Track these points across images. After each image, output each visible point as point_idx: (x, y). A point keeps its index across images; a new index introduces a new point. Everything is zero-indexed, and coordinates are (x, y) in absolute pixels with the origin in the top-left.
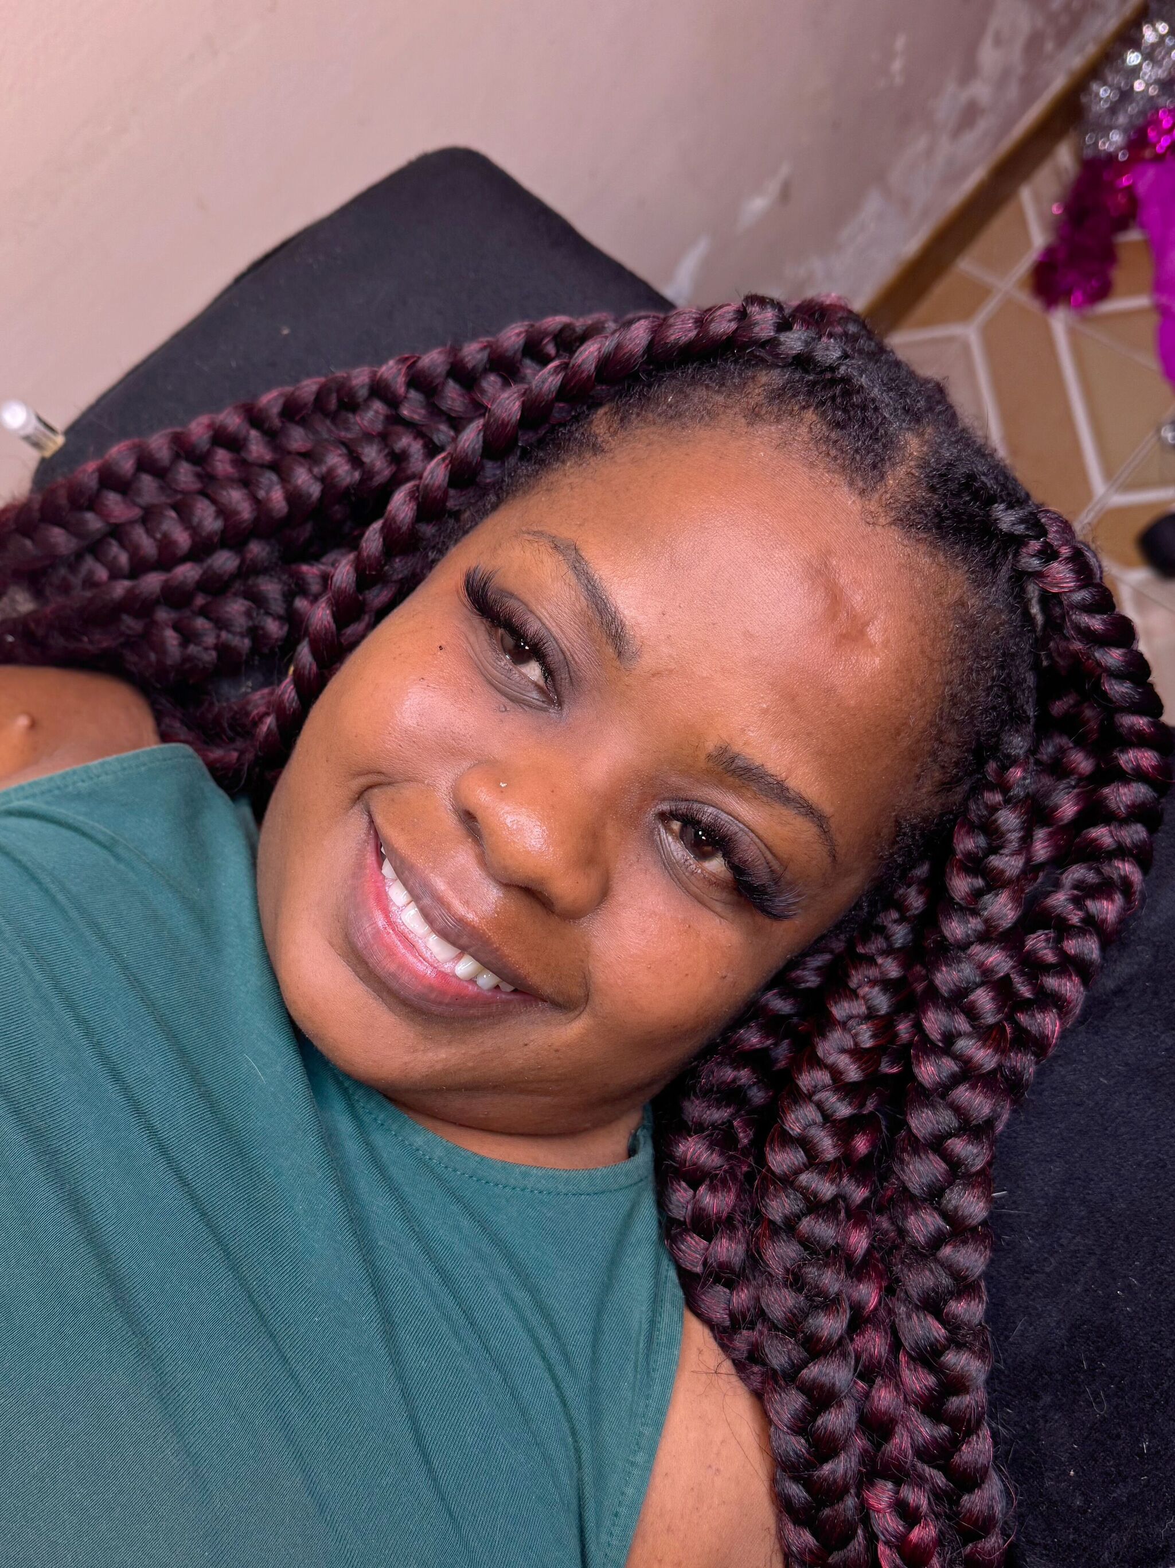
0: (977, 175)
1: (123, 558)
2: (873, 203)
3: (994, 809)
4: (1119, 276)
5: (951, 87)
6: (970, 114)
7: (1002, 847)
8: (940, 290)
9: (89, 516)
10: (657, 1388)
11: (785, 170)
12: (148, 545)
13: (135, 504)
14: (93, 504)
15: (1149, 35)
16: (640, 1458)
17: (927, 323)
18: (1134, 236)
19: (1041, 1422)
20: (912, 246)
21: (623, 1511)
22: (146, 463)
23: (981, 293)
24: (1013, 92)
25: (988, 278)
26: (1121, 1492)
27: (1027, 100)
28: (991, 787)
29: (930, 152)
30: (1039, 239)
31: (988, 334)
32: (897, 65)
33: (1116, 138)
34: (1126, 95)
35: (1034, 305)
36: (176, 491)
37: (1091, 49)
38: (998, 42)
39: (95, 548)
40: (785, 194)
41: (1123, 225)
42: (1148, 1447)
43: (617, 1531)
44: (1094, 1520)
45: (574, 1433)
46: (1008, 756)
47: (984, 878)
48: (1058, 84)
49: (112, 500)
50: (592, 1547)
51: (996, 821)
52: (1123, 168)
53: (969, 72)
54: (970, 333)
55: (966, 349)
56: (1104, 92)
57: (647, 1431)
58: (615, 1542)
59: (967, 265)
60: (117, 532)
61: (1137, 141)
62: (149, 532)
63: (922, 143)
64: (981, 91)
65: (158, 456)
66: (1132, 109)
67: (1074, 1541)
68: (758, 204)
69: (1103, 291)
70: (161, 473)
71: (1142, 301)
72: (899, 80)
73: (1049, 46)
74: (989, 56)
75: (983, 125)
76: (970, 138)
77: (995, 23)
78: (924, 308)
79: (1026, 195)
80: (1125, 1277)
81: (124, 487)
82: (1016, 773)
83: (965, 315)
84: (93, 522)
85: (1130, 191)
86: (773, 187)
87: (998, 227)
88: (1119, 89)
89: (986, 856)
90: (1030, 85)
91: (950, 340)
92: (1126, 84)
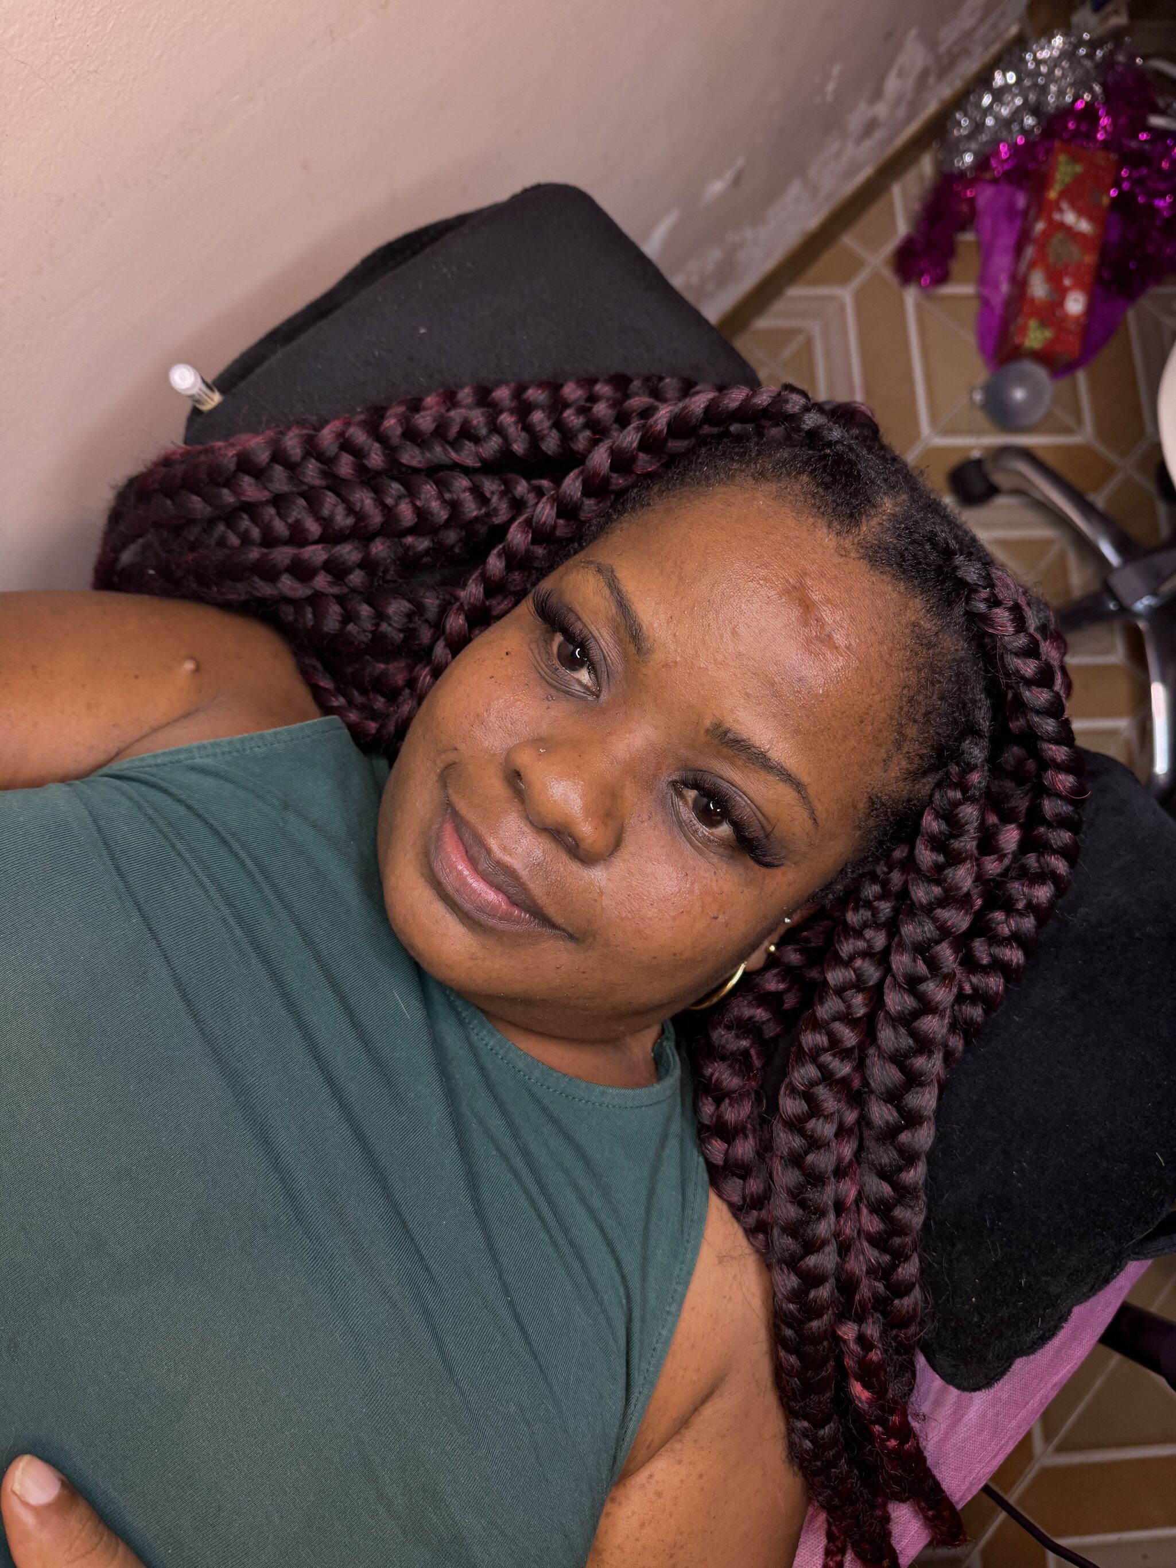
0: (866, 172)
1: (256, 533)
2: (795, 188)
3: (956, 804)
4: (956, 267)
5: (863, 105)
6: (871, 126)
7: (961, 835)
8: (828, 256)
9: (225, 491)
10: (689, 1255)
11: (740, 162)
12: (280, 527)
13: (266, 488)
14: (230, 482)
15: (998, 79)
16: (673, 1309)
17: (816, 282)
18: (968, 237)
19: (955, 1262)
20: (813, 222)
21: (659, 1346)
22: (279, 456)
23: (856, 264)
24: (902, 112)
25: (863, 253)
26: (1004, 1312)
27: (909, 119)
28: (955, 786)
29: (838, 155)
30: (902, 228)
31: (859, 297)
32: (830, 87)
33: (968, 158)
34: (978, 127)
35: (893, 280)
36: (303, 483)
37: (958, 84)
38: (901, 74)
39: (230, 517)
40: (737, 181)
41: (963, 228)
42: (1025, 1283)
43: (654, 1361)
44: (985, 1331)
45: (628, 1297)
46: (968, 764)
47: (945, 857)
48: (931, 108)
49: (247, 483)
50: (635, 1374)
51: (957, 815)
52: (972, 182)
53: (877, 95)
54: (846, 295)
55: (842, 307)
56: (965, 122)
57: (679, 1288)
58: (652, 1369)
59: (848, 240)
60: (250, 509)
61: (983, 163)
62: (281, 516)
63: (835, 146)
64: (881, 109)
65: (291, 452)
66: (984, 138)
67: (971, 1347)
68: (717, 187)
69: (942, 277)
70: (292, 467)
71: (968, 289)
72: (829, 98)
73: (932, 80)
74: (892, 85)
75: (879, 135)
76: (868, 144)
77: (902, 60)
78: (813, 271)
79: (896, 190)
80: (1020, 1162)
81: (259, 474)
82: (975, 778)
83: (843, 280)
84: (228, 497)
85: (972, 202)
86: (729, 175)
87: (874, 212)
88: (976, 122)
89: (948, 839)
90: (914, 106)
91: (831, 298)
92: (981, 118)
